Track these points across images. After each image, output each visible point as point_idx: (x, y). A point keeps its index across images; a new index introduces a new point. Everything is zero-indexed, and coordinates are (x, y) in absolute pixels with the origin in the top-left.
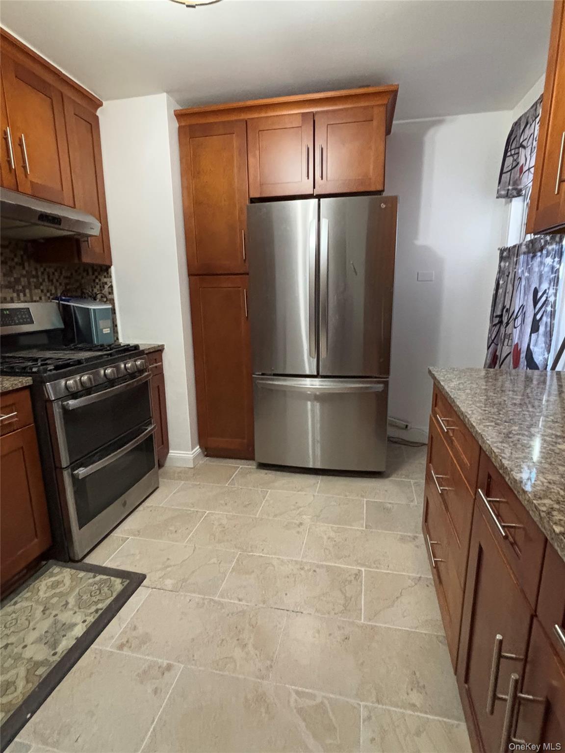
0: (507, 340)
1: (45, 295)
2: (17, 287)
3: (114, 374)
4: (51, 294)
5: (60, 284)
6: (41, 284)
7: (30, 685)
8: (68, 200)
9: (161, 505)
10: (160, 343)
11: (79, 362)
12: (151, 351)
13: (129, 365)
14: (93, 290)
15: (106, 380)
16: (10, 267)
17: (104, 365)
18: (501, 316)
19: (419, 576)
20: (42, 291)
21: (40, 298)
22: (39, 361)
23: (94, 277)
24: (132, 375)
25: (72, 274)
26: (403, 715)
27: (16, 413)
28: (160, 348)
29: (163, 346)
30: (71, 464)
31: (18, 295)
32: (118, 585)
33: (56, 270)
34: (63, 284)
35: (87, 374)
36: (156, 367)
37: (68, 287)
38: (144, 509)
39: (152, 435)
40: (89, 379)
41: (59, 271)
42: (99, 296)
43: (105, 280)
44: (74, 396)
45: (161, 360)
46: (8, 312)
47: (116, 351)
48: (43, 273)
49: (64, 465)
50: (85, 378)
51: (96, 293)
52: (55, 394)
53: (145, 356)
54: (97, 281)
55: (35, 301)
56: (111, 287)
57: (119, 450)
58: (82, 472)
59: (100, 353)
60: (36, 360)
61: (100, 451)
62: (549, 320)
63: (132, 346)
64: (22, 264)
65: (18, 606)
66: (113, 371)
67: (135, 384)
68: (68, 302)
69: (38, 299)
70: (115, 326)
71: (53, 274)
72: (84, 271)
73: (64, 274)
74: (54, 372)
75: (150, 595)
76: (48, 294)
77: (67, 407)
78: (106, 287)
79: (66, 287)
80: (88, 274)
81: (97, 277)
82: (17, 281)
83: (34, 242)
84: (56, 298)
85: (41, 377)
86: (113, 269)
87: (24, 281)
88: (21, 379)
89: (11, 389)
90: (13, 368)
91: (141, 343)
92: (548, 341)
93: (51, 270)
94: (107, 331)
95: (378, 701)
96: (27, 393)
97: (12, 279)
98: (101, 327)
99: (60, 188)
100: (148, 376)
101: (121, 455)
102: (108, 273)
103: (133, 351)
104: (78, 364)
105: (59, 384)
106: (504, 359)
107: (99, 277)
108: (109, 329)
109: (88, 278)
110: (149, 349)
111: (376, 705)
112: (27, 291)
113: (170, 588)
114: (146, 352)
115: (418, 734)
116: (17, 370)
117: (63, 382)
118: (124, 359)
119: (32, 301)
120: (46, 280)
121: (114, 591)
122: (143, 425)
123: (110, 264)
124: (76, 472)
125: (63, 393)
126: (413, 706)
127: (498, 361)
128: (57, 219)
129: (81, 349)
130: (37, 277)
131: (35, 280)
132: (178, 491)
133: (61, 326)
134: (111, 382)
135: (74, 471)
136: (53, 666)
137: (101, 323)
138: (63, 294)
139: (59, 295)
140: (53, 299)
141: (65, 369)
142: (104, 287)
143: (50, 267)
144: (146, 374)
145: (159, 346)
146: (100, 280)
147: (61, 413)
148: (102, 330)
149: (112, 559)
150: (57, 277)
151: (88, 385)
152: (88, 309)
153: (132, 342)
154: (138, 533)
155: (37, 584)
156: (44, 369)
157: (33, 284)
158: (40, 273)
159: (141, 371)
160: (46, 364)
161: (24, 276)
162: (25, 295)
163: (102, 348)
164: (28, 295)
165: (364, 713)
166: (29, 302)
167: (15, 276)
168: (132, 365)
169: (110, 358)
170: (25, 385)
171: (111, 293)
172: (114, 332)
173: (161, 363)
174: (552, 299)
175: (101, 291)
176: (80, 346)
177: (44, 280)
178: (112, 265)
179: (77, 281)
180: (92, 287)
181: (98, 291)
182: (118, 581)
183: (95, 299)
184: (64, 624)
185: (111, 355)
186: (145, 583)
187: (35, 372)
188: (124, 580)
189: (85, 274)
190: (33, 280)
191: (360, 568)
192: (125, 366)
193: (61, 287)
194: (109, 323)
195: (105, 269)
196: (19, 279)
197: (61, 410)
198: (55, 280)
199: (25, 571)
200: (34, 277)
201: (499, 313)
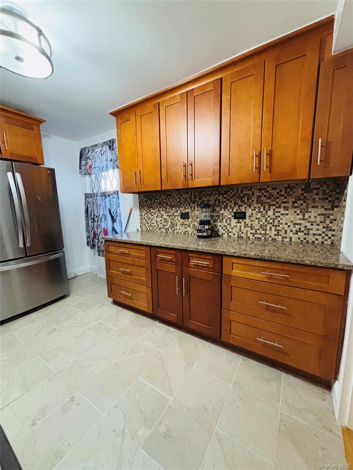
0: (99, 227)
18: (94, 219)
19: (116, 311)
26: (148, 333)
62: (119, 218)
92: (120, 224)
95: (141, 336)
106: (99, 234)
111: (141, 337)
115: (153, 332)
126: (147, 330)
127: (97, 236)
165: (141, 341)
174: (119, 212)
191: (98, 321)
201: (92, 217)
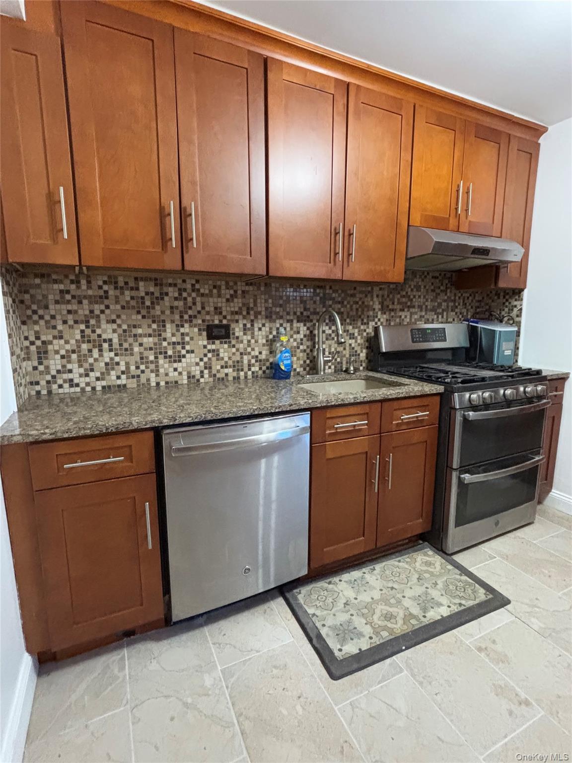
1: (458, 317)
2: (438, 311)
3: (513, 395)
4: (462, 317)
5: (472, 307)
6: (457, 307)
7: (405, 627)
8: (496, 231)
9: (534, 542)
10: (565, 371)
11: (483, 379)
12: (554, 378)
13: (528, 389)
14: (500, 313)
15: (504, 400)
16: (436, 294)
17: (504, 385)
20: (456, 313)
21: (454, 320)
22: (450, 373)
23: (504, 300)
24: (530, 400)
25: (483, 298)
27: (428, 413)
28: (565, 376)
29: (568, 374)
30: (460, 467)
31: (438, 317)
32: (482, 595)
33: (470, 295)
34: (474, 307)
35: (488, 391)
36: (556, 396)
37: (478, 310)
38: (515, 538)
39: (537, 466)
40: (491, 396)
41: (473, 295)
42: (506, 319)
43: (516, 303)
44: (475, 408)
45: (562, 390)
46: (430, 331)
47: (518, 374)
48: (459, 298)
49: (455, 466)
50: (487, 395)
51: (503, 316)
52: (460, 404)
53: (547, 382)
54: (507, 304)
55: (449, 323)
56: (521, 309)
57: (504, 470)
58: (467, 477)
59: (502, 374)
60: (447, 372)
61: (487, 464)
63: (534, 371)
64: (445, 291)
65: (401, 564)
66: (513, 392)
67: (533, 410)
68: (477, 323)
69: (452, 320)
70: (517, 348)
71: (468, 298)
72: (496, 294)
73: (477, 298)
74: (460, 385)
75: (513, 622)
76: (460, 316)
77: (467, 417)
78: (515, 310)
79: (476, 310)
80: (499, 298)
81: (507, 300)
82: (440, 305)
83: (460, 271)
84: (467, 320)
85: (452, 387)
86: (526, 294)
87: (444, 304)
88: (436, 386)
89: (429, 393)
90: (430, 376)
91: (545, 368)
93: (467, 295)
94: (508, 353)
96: (438, 399)
97: (436, 304)
98: (504, 349)
99: (491, 222)
100: (545, 404)
101: (504, 475)
102: (519, 297)
103: (534, 376)
104: (482, 381)
105: (464, 396)
107: (510, 301)
108: (510, 351)
109: (498, 301)
110: (552, 375)
112: (445, 313)
113: (536, 627)
114: (549, 378)
116: (433, 379)
117: (467, 395)
118: (524, 383)
119: (447, 322)
120: (461, 304)
121: (478, 598)
122: (530, 453)
123: (522, 287)
124: (462, 476)
125: (467, 404)
128: (487, 250)
129: (483, 368)
130: (454, 301)
131: (452, 304)
132: (557, 536)
133: (467, 344)
134: (508, 403)
135: (462, 474)
136: (423, 625)
137: (504, 345)
138: (473, 317)
139: (469, 317)
140: (464, 320)
141: (471, 383)
142: (512, 310)
143: (466, 292)
144: (545, 401)
145: (563, 374)
146: (510, 303)
147: (462, 422)
148: (504, 351)
149: (478, 568)
150: (470, 301)
151: (488, 401)
152: (494, 331)
153: (535, 367)
154: (506, 557)
155: (415, 555)
156: (455, 381)
157: (450, 308)
158: (457, 298)
159: (540, 397)
160: (456, 377)
161: (445, 301)
162: (442, 317)
163: (502, 368)
164: (445, 317)
166: (445, 323)
167: (439, 301)
168: (532, 390)
169: (510, 379)
170: (438, 392)
171: (519, 316)
172: (515, 355)
173: (562, 393)
175: (509, 313)
176: (481, 364)
177: (459, 304)
178: (525, 287)
179: (487, 304)
180: (500, 310)
181: (506, 314)
182: (482, 591)
183: (501, 321)
184: (433, 599)
185: (512, 376)
186: (508, 607)
187: (447, 383)
188: (488, 593)
189: (496, 298)
190: (451, 304)
192: (525, 389)
193: (472, 310)
194: (512, 345)
195: (517, 293)
196: (441, 303)
197: (462, 419)
198: (468, 304)
199: (407, 541)
200: (452, 301)
